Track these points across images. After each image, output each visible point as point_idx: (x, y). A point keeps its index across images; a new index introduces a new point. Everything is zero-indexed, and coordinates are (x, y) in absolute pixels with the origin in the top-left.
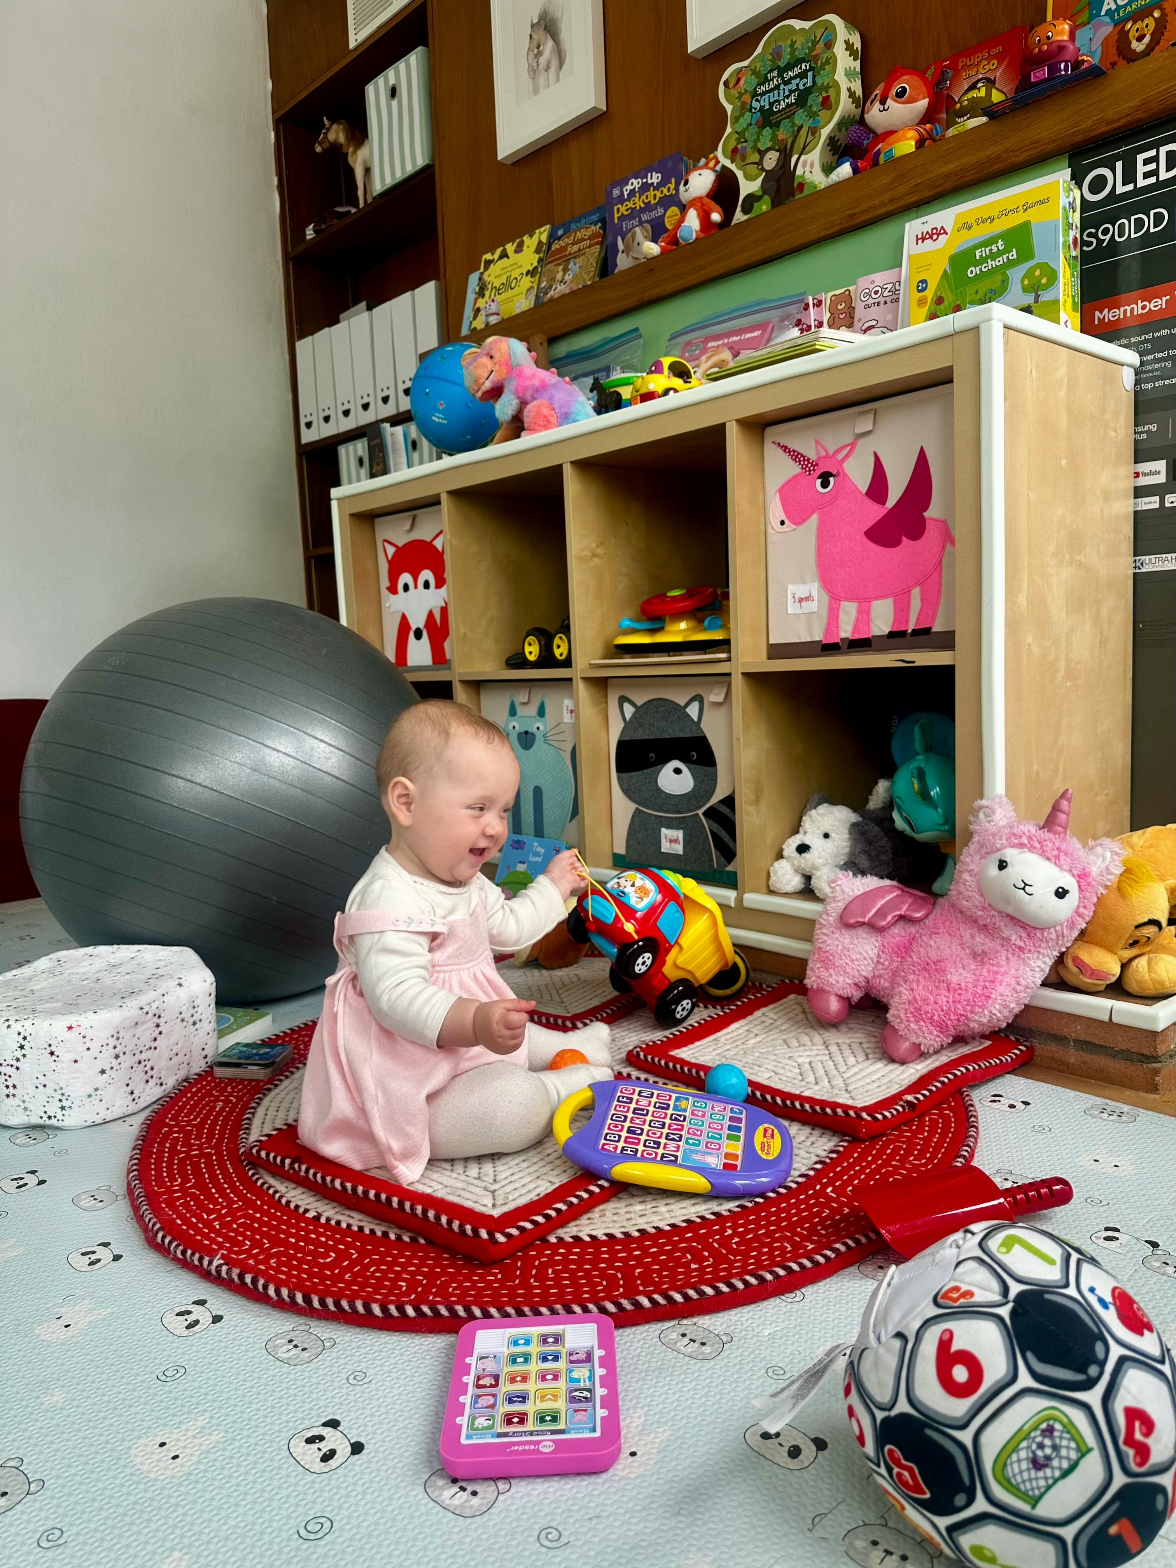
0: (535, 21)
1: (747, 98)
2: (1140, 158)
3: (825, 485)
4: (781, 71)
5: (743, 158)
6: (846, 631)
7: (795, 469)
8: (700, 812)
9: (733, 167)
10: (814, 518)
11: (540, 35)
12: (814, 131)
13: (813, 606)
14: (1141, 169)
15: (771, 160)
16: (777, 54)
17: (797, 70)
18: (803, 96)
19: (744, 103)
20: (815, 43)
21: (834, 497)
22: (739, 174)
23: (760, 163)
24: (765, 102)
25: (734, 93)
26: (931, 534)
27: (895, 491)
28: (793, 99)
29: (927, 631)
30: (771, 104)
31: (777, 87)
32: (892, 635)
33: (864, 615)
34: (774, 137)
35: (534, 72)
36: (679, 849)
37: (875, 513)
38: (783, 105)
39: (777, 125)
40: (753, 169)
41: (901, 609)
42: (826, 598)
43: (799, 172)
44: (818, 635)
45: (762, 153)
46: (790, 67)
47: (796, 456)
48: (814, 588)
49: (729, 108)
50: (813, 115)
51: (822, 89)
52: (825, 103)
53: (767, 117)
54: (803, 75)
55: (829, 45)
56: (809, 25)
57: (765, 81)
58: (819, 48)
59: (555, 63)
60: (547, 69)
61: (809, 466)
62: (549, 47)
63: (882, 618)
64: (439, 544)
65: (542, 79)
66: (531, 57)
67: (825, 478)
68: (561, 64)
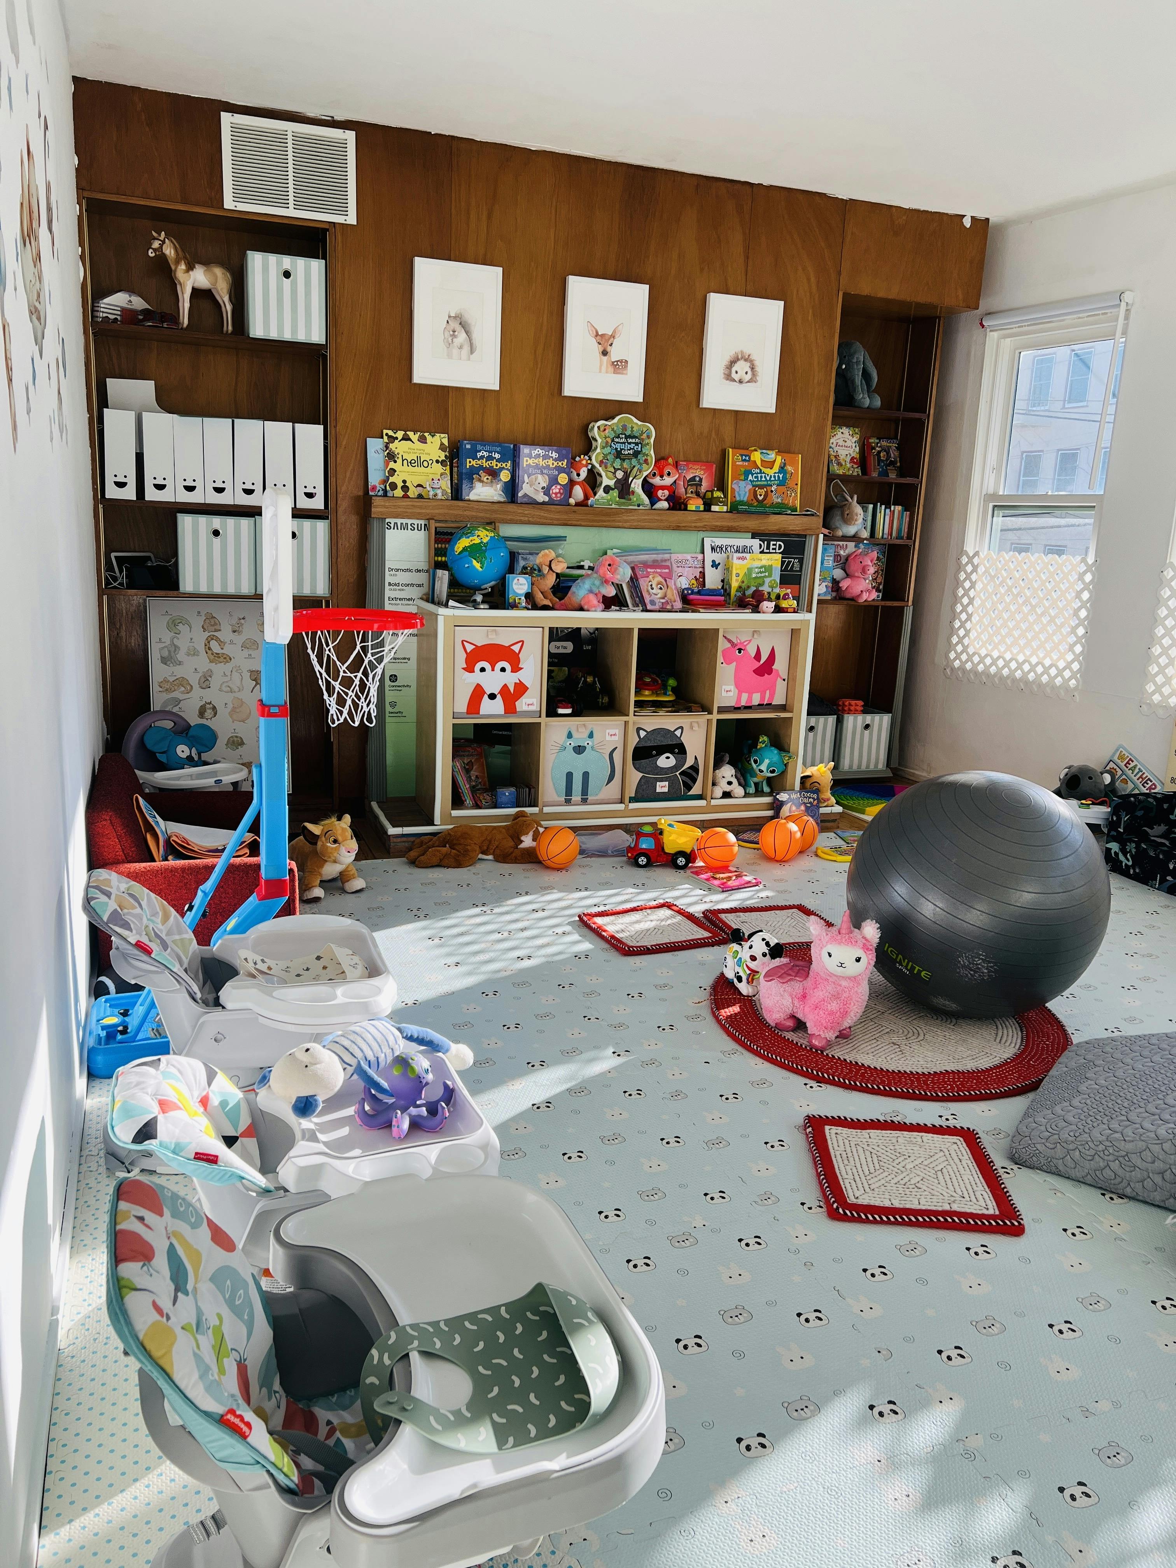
0: (453, 315)
1: (609, 440)
2: (772, 543)
3: (740, 652)
4: (627, 437)
5: (606, 468)
6: (744, 703)
7: (729, 645)
8: (677, 773)
9: (600, 469)
10: (734, 664)
11: (455, 325)
12: (640, 471)
13: (731, 694)
14: (772, 547)
15: (620, 475)
16: (624, 427)
17: (634, 441)
18: (636, 454)
19: (607, 442)
20: (642, 433)
21: (743, 656)
22: (603, 474)
23: (614, 473)
24: (618, 446)
25: (602, 434)
26: (774, 673)
27: (764, 658)
28: (631, 452)
29: (770, 704)
30: (621, 449)
31: (624, 443)
32: (759, 705)
33: (750, 699)
34: (621, 465)
35: (449, 345)
36: (666, 790)
37: (757, 665)
38: (626, 453)
39: (624, 460)
40: (610, 475)
41: (763, 698)
42: (737, 691)
43: (632, 485)
44: (732, 703)
45: (616, 470)
46: (630, 437)
47: (729, 641)
48: (732, 687)
49: (599, 440)
50: (640, 464)
51: (645, 454)
52: (646, 461)
53: (618, 454)
54: (637, 444)
55: (649, 437)
56: (640, 423)
57: (618, 437)
58: (644, 436)
59: (466, 348)
60: (461, 347)
61: (733, 645)
62: (462, 336)
63: (756, 700)
64: (516, 648)
65: (455, 351)
66: (447, 334)
67: (740, 650)
68: (472, 352)
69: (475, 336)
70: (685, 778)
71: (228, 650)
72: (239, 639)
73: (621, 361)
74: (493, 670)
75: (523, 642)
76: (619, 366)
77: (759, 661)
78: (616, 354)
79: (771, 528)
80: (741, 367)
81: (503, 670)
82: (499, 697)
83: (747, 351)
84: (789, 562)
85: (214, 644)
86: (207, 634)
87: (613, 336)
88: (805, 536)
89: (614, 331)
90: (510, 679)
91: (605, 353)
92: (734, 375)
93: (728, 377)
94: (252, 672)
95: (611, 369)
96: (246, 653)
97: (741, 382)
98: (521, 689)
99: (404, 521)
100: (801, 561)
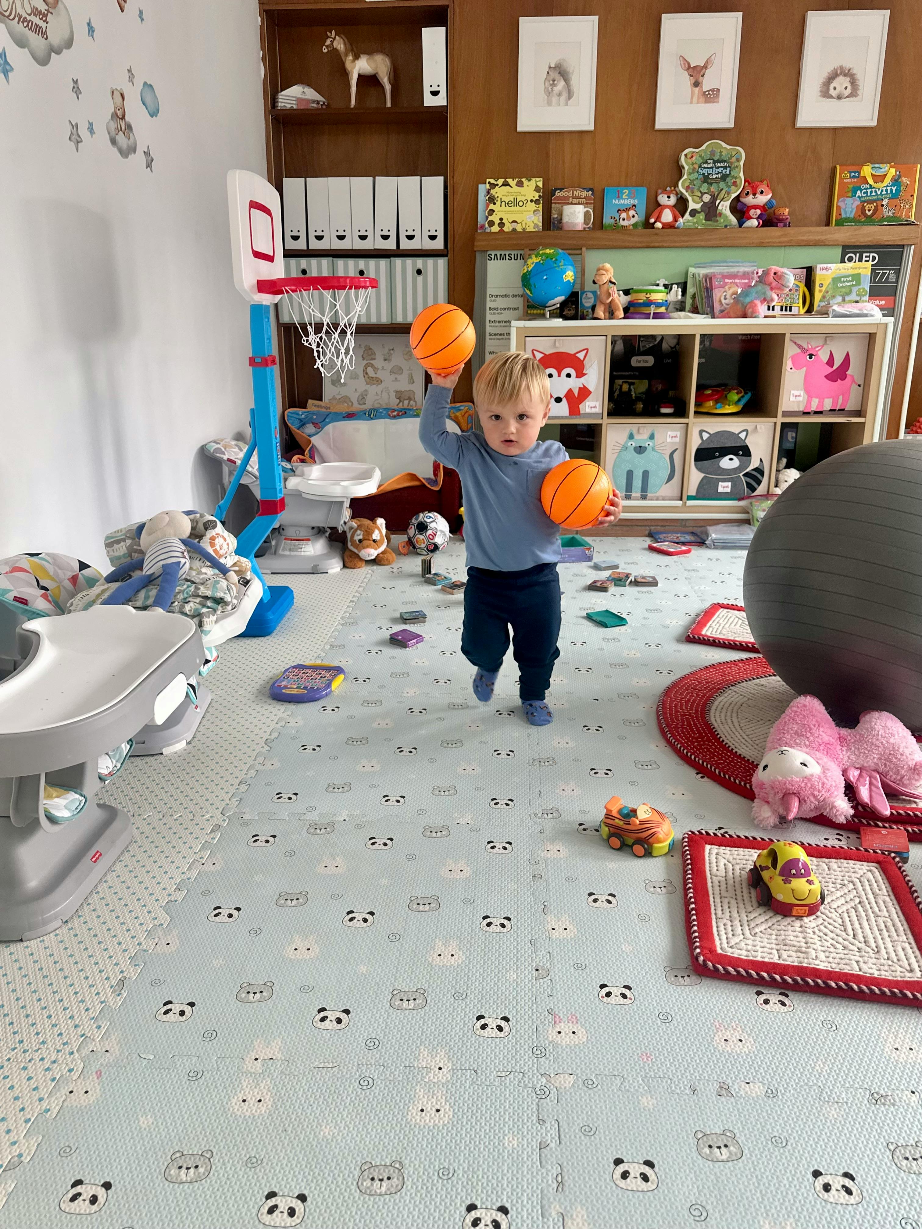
0: (553, 65)
1: (696, 166)
2: (865, 255)
3: (811, 358)
4: (714, 162)
5: (693, 192)
6: (814, 408)
7: (798, 351)
8: (741, 475)
9: (687, 194)
10: (805, 369)
11: (555, 75)
12: (728, 193)
13: (801, 399)
14: (864, 259)
15: (707, 198)
16: (713, 153)
17: (722, 165)
18: (724, 177)
19: (694, 168)
20: (732, 157)
21: (814, 363)
22: (690, 199)
23: (701, 197)
24: (706, 172)
25: (690, 161)
26: (848, 379)
27: (837, 364)
28: (719, 176)
29: (843, 410)
30: (709, 174)
31: (712, 168)
32: (831, 410)
33: (821, 403)
34: (709, 189)
35: (549, 93)
36: (729, 490)
37: (830, 370)
38: (714, 177)
39: (711, 184)
40: (697, 199)
41: (835, 402)
42: (806, 397)
43: (720, 208)
44: (801, 409)
45: (703, 194)
46: (719, 161)
47: (799, 346)
48: (802, 393)
49: (686, 167)
50: (729, 187)
51: (733, 177)
52: (735, 184)
53: (706, 179)
54: (725, 168)
55: (738, 160)
56: (729, 147)
57: (706, 163)
58: (734, 159)
59: (565, 95)
60: (560, 95)
61: (804, 350)
62: (561, 84)
63: (828, 405)
64: (581, 356)
65: (554, 99)
66: (547, 84)
67: (811, 356)
68: (570, 97)
69: (574, 82)
70: (749, 480)
71: (380, 375)
72: (389, 366)
73: (713, 90)
74: (559, 376)
75: (587, 349)
76: (711, 96)
77: (832, 367)
78: (707, 84)
79: (862, 240)
80: (841, 84)
81: (568, 375)
82: (564, 400)
83: (847, 65)
84: (884, 274)
85: (370, 370)
86: (365, 362)
87: (705, 67)
88: (903, 246)
89: (707, 62)
90: (574, 384)
91: (696, 84)
92: (832, 92)
93: (825, 94)
94: (397, 392)
95: (702, 99)
96: (393, 377)
97: (839, 97)
98: (584, 393)
99: (503, 253)
100: (898, 273)
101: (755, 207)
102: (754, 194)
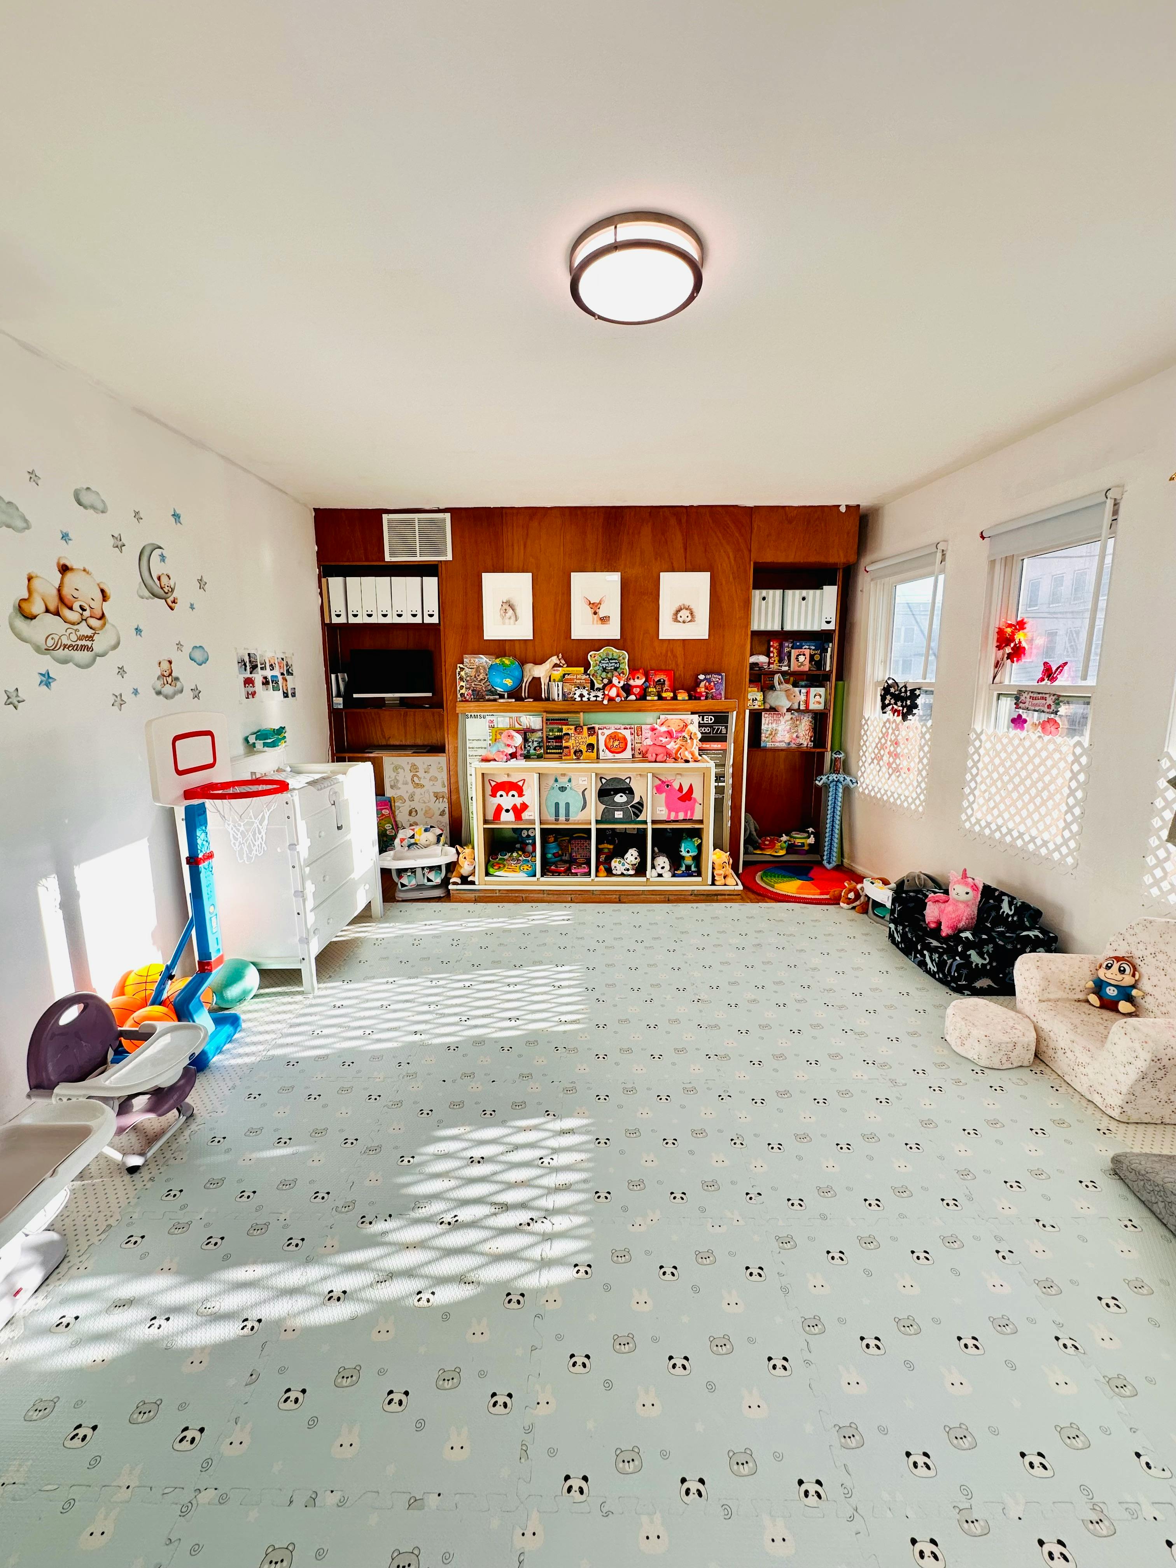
0: (504, 601)
1: (598, 662)
2: (705, 717)
4: (609, 660)
5: (597, 677)
6: (672, 818)
7: (660, 782)
9: (593, 678)
10: (664, 794)
11: (506, 606)
13: (663, 812)
15: (606, 681)
16: (608, 654)
17: (614, 661)
18: (616, 669)
20: (620, 657)
21: (670, 790)
22: (595, 681)
23: (602, 681)
24: (604, 665)
25: (594, 659)
26: (692, 801)
27: (685, 791)
28: (613, 668)
30: (606, 667)
31: (608, 663)
33: (677, 816)
34: (607, 675)
35: (504, 617)
37: (680, 795)
38: (610, 668)
39: (608, 673)
40: (600, 682)
41: (686, 815)
42: (667, 811)
44: (665, 818)
45: (603, 679)
46: (611, 659)
47: (660, 780)
48: (664, 808)
49: (592, 663)
50: (619, 674)
51: (621, 669)
52: (623, 673)
53: (604, 670)
54: (616, 663)
55: (624, 659)
56: (617, 651)
57: (604, 660)
58: (621, 658)
59: (513, 618)
60: (510, 618)
61: (663, 782)
62: (510, 612)
63: (681, 816)
64: (520, 784)
65: (507, 621)
66: (502, 612)
67: (668, 786)
68: (516, 620)
69: (518, 611)
71: (422, 782)
72: (428, 776)
73: (606, 617)
74: (507, 796)
75: (524, 780)
76: (604, 620)
77: (682, 792)
78: (602, 613)
79: (702, 708)
80: (684, 614)
81: (513, 796)
82: (511, 811)
83: (687, 604)
84: (718, 729)
85: (416, 778)
87: (600, 603)
88: (728, 712)
89: (601, 601)
90: (518, 801)
91: (595, 613)
92: (679, 619)
93: (676, 620)
95: (600, 622)
96: (431, 782)
97: (684, 622)
98: (524, 807)
99: (475, 714)
100: (726, 728)
101: (636, 687)
102: (634, 679)
